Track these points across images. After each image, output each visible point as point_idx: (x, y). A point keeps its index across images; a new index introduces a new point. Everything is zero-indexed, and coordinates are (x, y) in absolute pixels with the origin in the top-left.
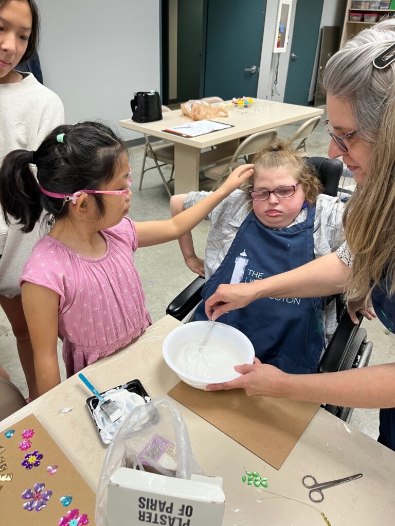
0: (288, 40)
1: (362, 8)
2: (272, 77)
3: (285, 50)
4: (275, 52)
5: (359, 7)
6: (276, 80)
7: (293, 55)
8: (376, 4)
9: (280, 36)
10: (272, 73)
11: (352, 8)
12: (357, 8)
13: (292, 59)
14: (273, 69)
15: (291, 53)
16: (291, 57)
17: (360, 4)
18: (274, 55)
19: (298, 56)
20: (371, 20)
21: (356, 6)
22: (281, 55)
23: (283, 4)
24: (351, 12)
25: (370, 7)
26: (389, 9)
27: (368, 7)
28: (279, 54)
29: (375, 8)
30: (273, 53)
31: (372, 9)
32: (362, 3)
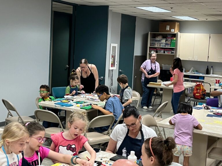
0: (117, 63)
1: (156, 46)
2: (109, 82)
3: (116, 68)
4: (110, 69)
5: (154, 45)
6: (112, 83)
7: (120, 70)
8: (163, 44)
9: (112, 61)
10: (109, 80)
11: (151, 46)
12: (153, 46)
13: (120, 72)
14: (110, 77)
15: (119, 70)
16: (119, 71)
17: (155, 44)
18: (110, 71)
19: (123, 71)
20: (161, 52)
21: (152, 45)
22: (113, 71)
23: (113, 46)
24: (150, 48)
25: (160, 46)
26: (170, 47)
27: (159, 46)
28: (112, 70)
29: (163, 46)
30: (109, 70)
31: (162, 47)
32: (156, 44)
